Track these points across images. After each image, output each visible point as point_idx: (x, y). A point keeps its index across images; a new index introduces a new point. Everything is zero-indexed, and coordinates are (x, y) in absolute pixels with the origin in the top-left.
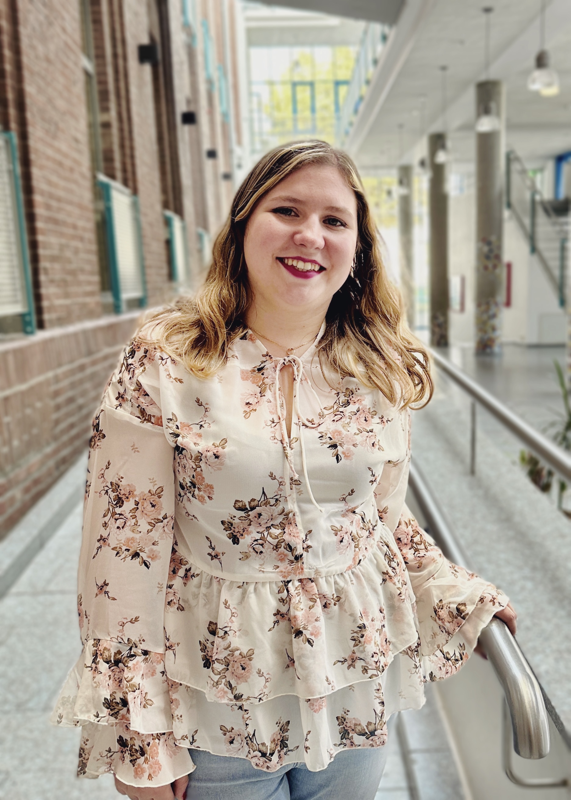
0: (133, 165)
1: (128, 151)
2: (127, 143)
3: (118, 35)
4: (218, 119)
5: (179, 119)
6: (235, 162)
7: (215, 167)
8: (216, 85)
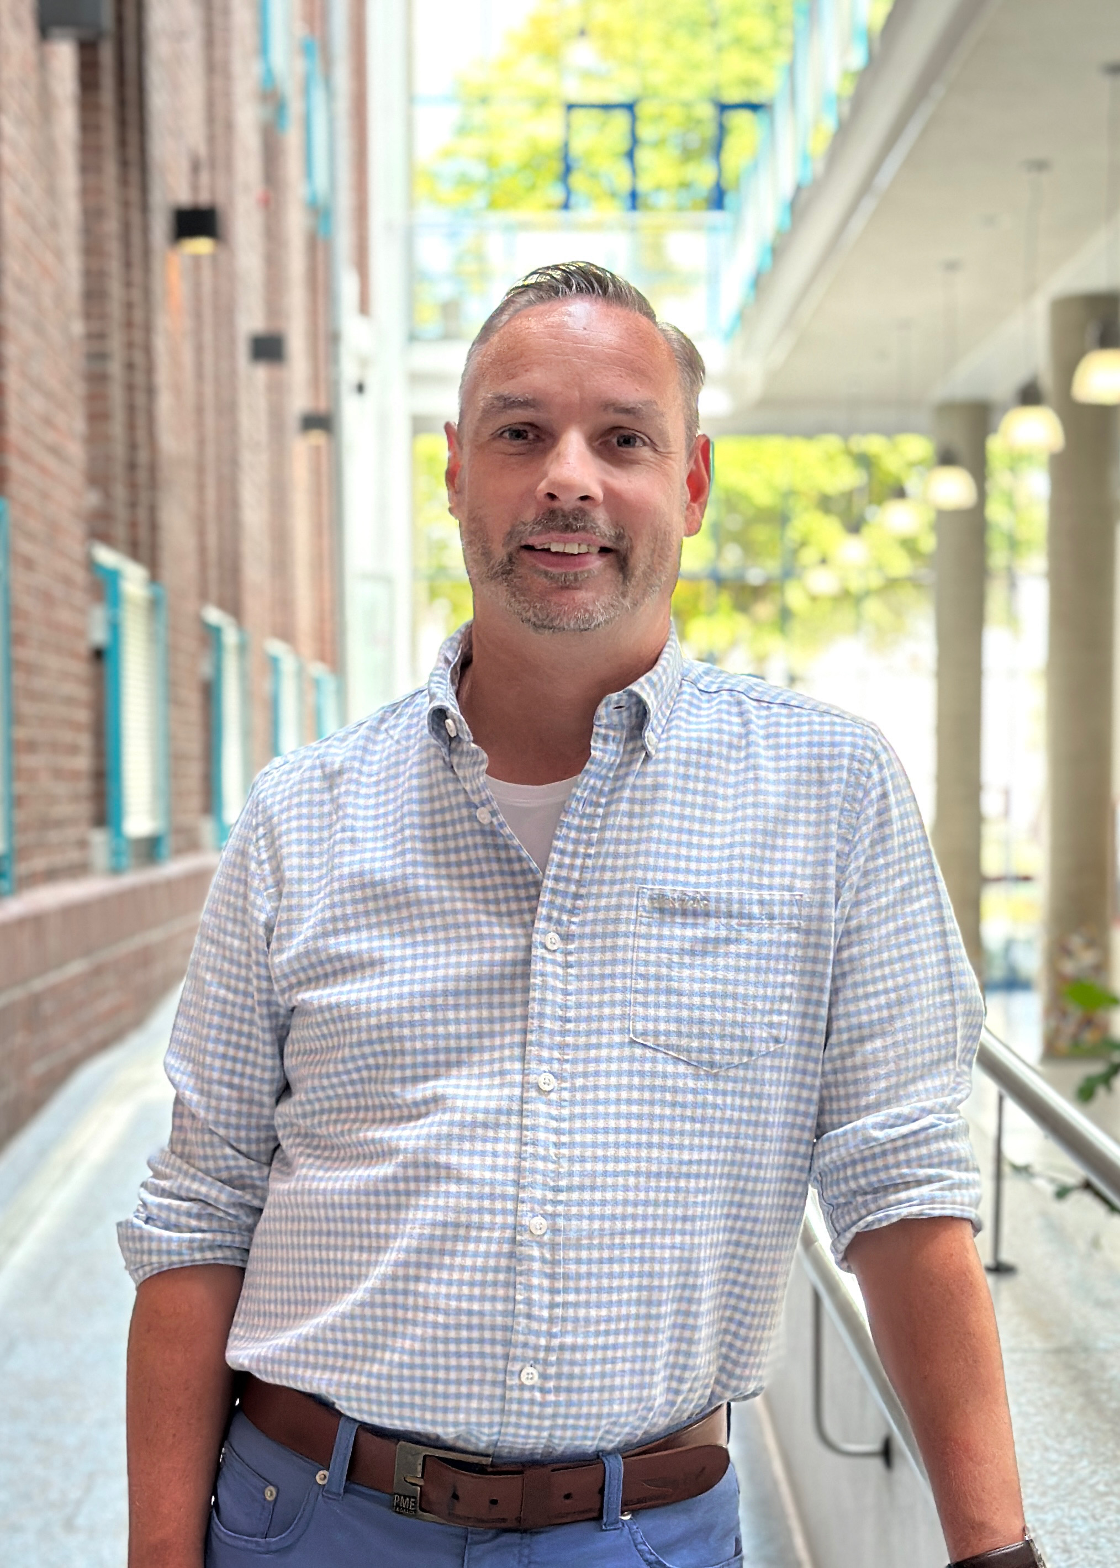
4: (296, 223)
6: (349, 371)
7: (277, 390)
8: (295, 109)
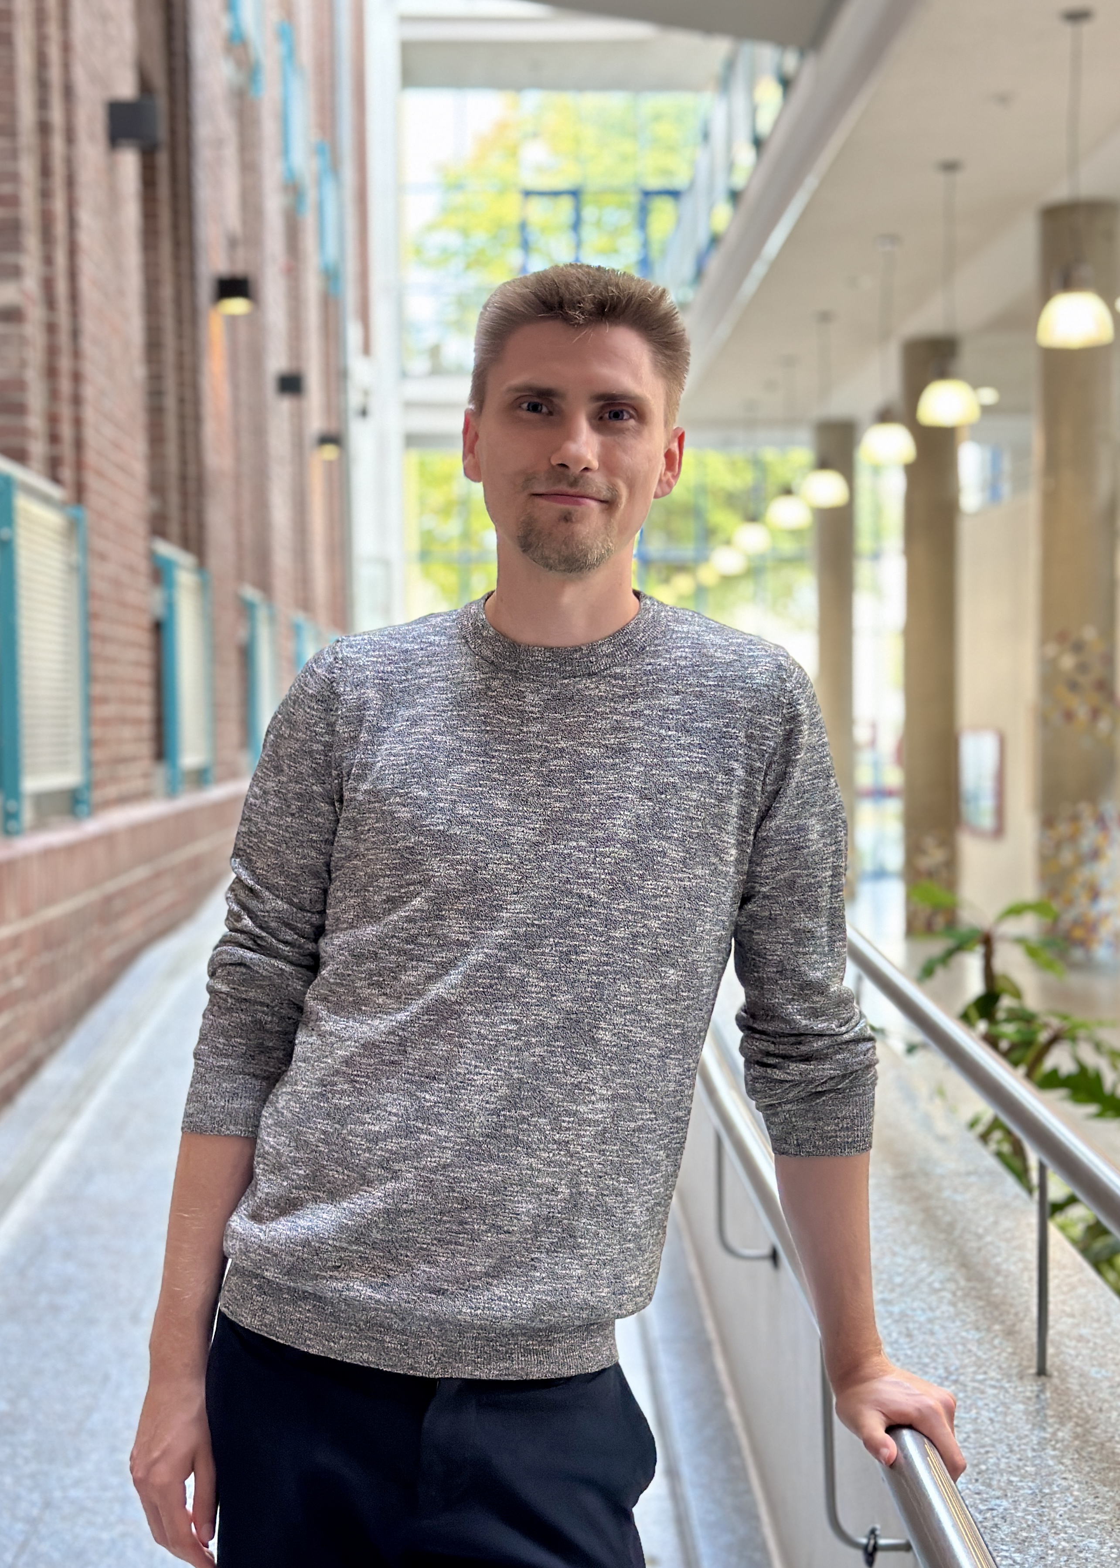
0: (78, 422)
1: (65, 386)
2: (65, 363)
3: (55, 74)
4: (312, 285)
5: (205, 289)
6: (355, 400)
8: (311, 196)
